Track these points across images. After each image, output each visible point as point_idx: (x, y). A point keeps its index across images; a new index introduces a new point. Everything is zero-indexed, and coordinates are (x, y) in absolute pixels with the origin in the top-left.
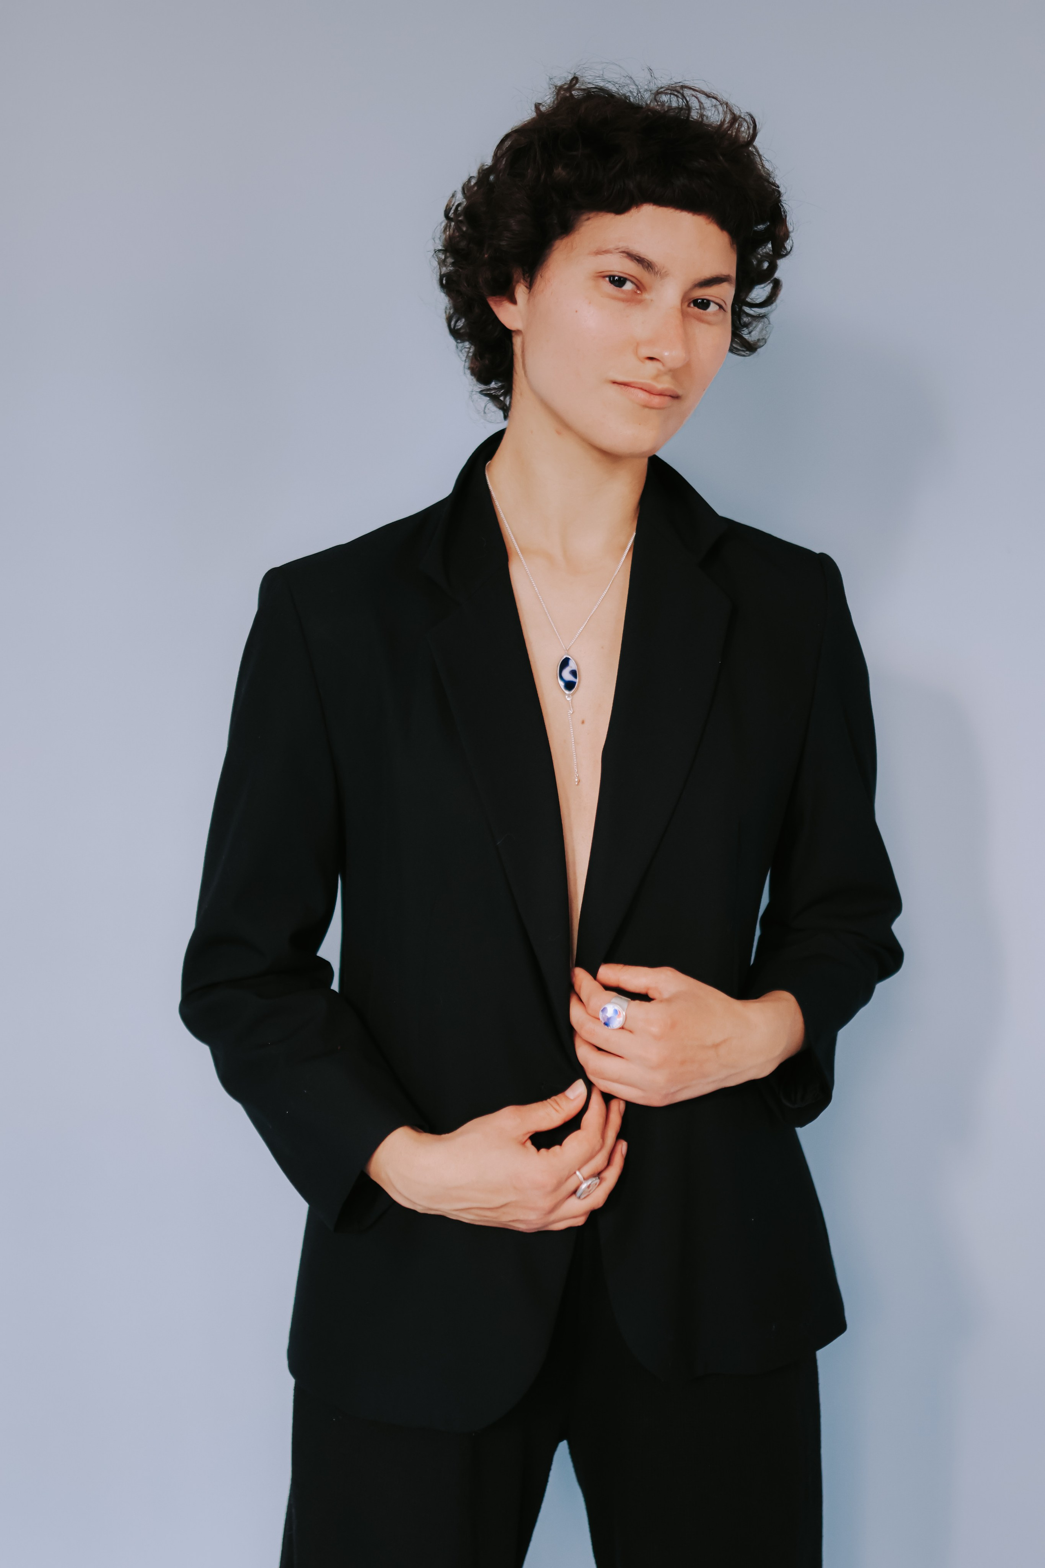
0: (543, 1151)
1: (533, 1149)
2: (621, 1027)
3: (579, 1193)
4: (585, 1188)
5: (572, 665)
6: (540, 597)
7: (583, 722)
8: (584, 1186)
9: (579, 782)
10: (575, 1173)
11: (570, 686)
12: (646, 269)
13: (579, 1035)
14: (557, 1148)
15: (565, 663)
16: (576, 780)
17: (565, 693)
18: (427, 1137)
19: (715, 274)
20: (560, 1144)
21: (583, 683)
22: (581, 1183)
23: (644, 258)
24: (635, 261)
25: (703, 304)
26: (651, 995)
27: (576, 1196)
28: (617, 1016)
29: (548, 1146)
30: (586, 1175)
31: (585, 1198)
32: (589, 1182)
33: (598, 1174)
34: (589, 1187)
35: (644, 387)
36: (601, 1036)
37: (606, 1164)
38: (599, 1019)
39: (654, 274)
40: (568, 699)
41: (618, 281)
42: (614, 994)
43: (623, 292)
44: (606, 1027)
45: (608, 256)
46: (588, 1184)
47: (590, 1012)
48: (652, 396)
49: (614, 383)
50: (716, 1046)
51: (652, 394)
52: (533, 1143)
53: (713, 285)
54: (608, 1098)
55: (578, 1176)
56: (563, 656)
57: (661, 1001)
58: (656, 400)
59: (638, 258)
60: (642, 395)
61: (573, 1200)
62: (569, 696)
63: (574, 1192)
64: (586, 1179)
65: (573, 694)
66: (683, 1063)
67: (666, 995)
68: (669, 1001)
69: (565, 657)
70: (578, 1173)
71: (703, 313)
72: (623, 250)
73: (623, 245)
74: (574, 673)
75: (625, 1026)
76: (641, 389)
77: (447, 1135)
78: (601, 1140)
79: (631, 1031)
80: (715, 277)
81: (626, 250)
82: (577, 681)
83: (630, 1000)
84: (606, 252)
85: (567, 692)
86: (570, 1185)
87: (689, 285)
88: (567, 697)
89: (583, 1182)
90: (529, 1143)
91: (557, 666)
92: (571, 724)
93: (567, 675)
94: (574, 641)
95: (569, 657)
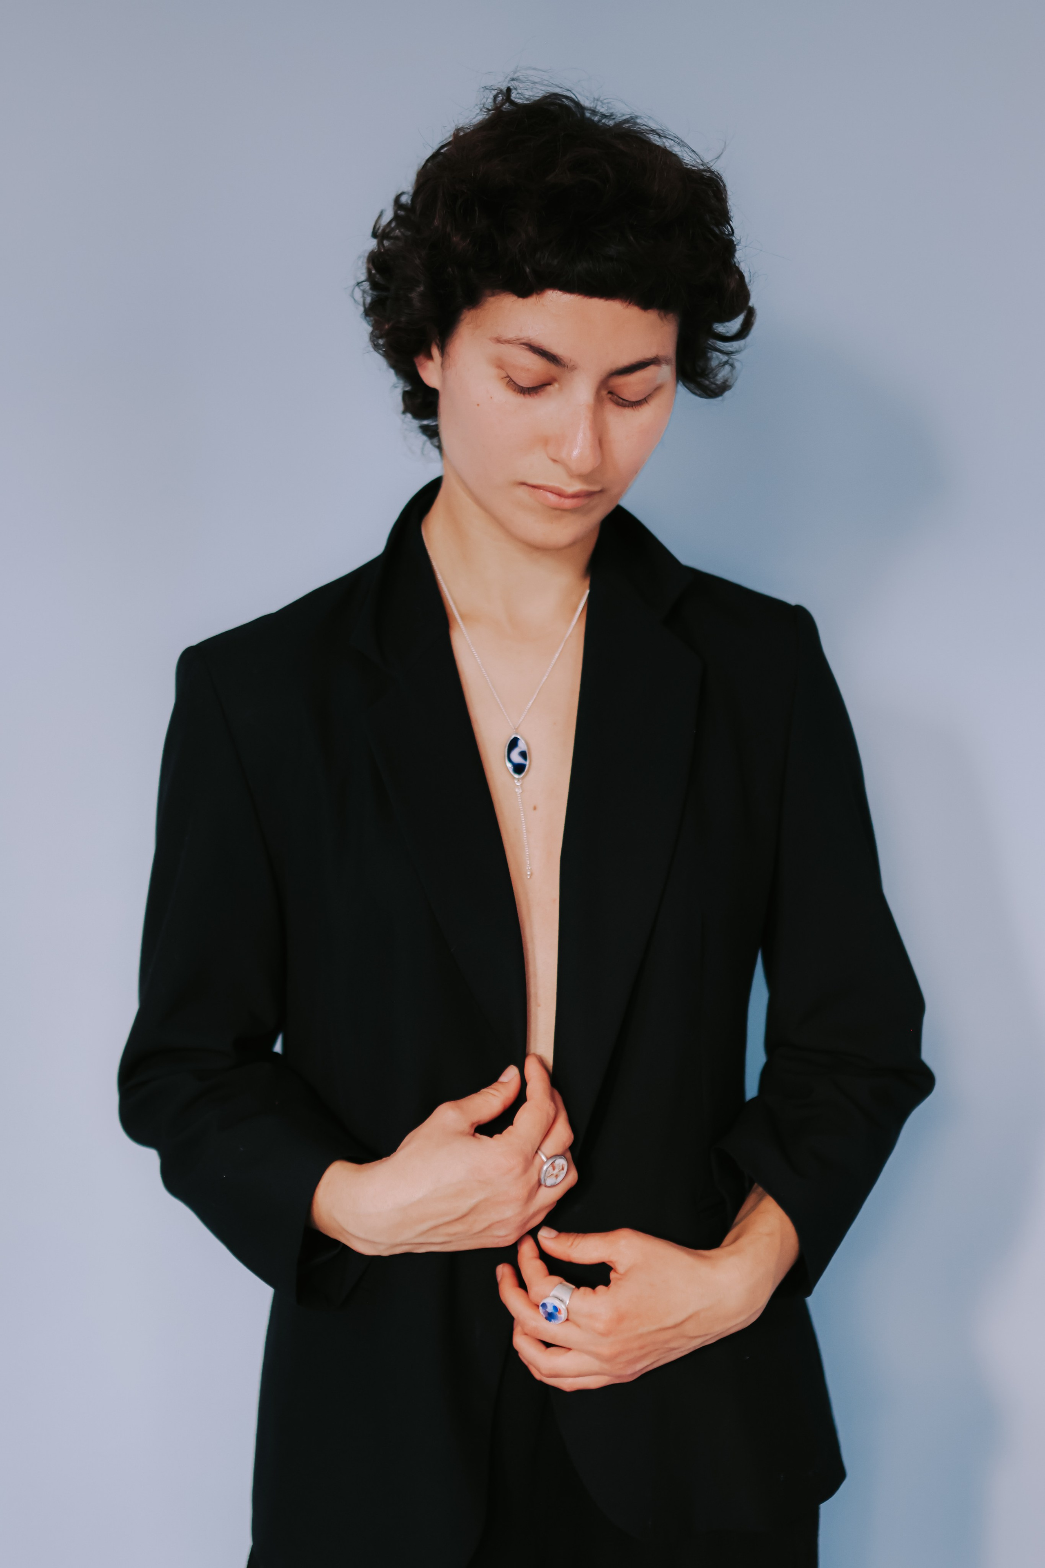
5: (522, 746)
7: (535, 808)
9: (531, 875)
11: (519, 769)
12: (550, 361)
15: (514, 743)
16: (528, 873)
17: (514, 778)
21: (534, 765)
23: (548, 351)
24: (537, 353)
35: (554, 491)
39: (561, 367)
40: (518, 784)
45: (509, 346)
48: (563, 499)
49: (523, 484)
53: (635, 371)
56: (511, 736)
58: (568, 503)
59: (541, 351)
60: (552, 498)
62: (518, 780)
65: (523, 778)
69: (513, 737)
72: (523, 341)
73: (522, 334)
74: (523, 755)
79: (575, 1324)
81: (529, 342)
82: (527, 763)
84: (508, 341)
85: (516, 776)
87: (602, 379)
88: (516, 781)
91: (505, 748)
92: (522, 810)
93: (516, 757)
94: (523, 717)
95: (518, 737)
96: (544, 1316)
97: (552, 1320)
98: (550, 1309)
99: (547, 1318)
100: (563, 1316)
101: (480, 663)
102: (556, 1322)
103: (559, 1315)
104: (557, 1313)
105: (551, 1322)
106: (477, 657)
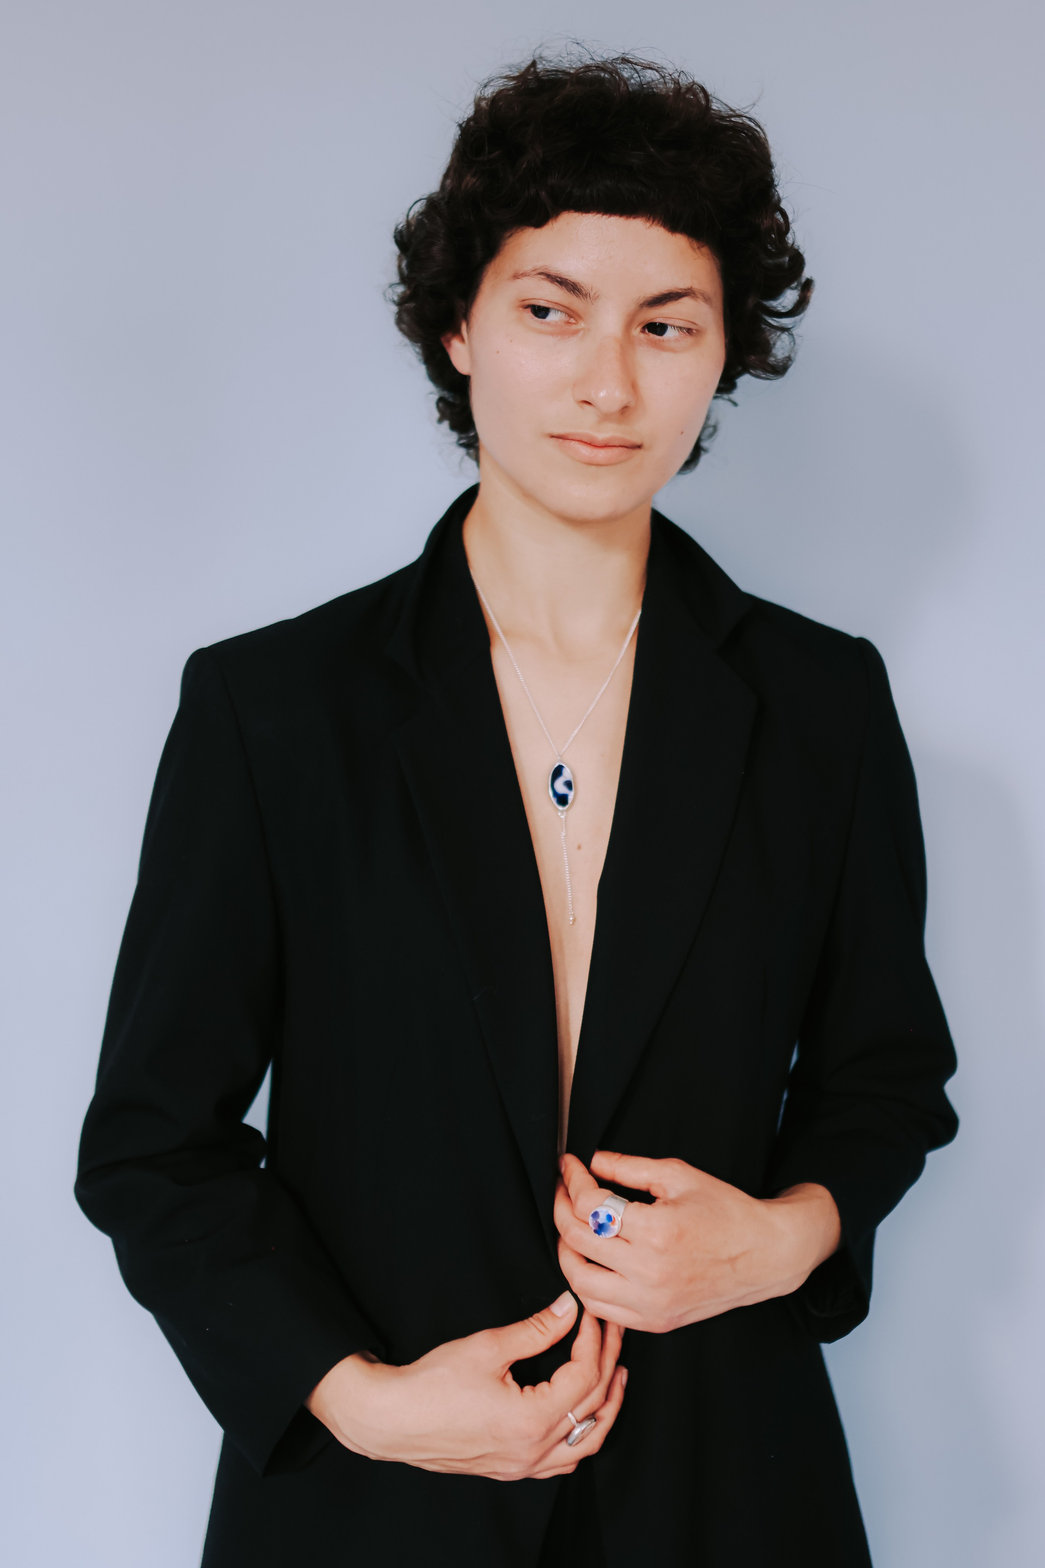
0: (527, 1388)
1: (514, 1386)
2: (616, 1235)
3: (571, 1439)
4: (578, 1433)
5: (567, 775)
6: (525, 687)
7: (579, 848)
8: (577, 1432)
9: (574, 920)
10: (567, 1416)
11: (562, 800)
12: (572, 292)
13: (565, 1243)
14: (544, 1385)
15: (558, 772)
16: (571, 919)
17: (558, 810)
18: (383, 1370)
19: (666, 289)
20: (548, 1379)
21: (579, 795)
22: (574, 1428)
23: (567, 279)
24: (556, 283)
25: (657, 329)
26: (655, 1191)
27: (567, 1441)
28: (611, 1223)
29: (534, 1383)
30: (579, 1417)
31: (577, 1443)
32: (584, 1426)
33: (592, 1416)
34: (583, 1432)
36: (595, 1246)
37: (603, 1400)
38: (588, 1224)
39: (583, 298)
40: (560, 817)
41: (540, 312)
42: (608, 1192)
43: (548, 324)
44: (597, 1235)
45: (525, 279)
46: (583, 1429)
47: (577, 1214)
48: (598, 450)
49: (552, 437)
50: (732, 1260)
51: (596, 446)
52: (515, 1378)
53: (667, 302)
54: (602, 1323)
55: (570, 1419)
56: (555, 764)
57: (666, 1203)
59: (559, 280)
61: (563, 1446)
62: (562, 812)
63: (566, 1437)
64: (580, 1422)
65: (565, 811)
66: (691, 1280)
67: (672, 1195)
68: (674, 1203)
69: (557, 765)
70: (570, 1415)
71: (659, 340)
73: (540, 264)
74: (569, 785)
75: (620, 1235)
76: (581, 441)
77: (407, 1367)
78: (598, 1374)
79: (627, 1241)
80: (666, 292)
81: (545, 271)
82: (572, 793)
83: (627, 1201)
84: (524, 275)
85: (560, 808)
86: (561, 1431)
87: (633, 307)
88: (560, 814)
89: (576, 1425)
90: (509, 1378)
91: (549, 777)
92: (565, 848)
93: (561, 788)
94: (568, 744)
95: (563, 765)
96: (593, 1228)
97: (603, 1233)
98: (602, 1219)
99: (596, 1231)
100: (615, 1228)
101: (522, 681)
102: (607, 1235)
103: (612, 1227)
104: (610, 1223)
105: (601, 1236)
106: (519, 674)
